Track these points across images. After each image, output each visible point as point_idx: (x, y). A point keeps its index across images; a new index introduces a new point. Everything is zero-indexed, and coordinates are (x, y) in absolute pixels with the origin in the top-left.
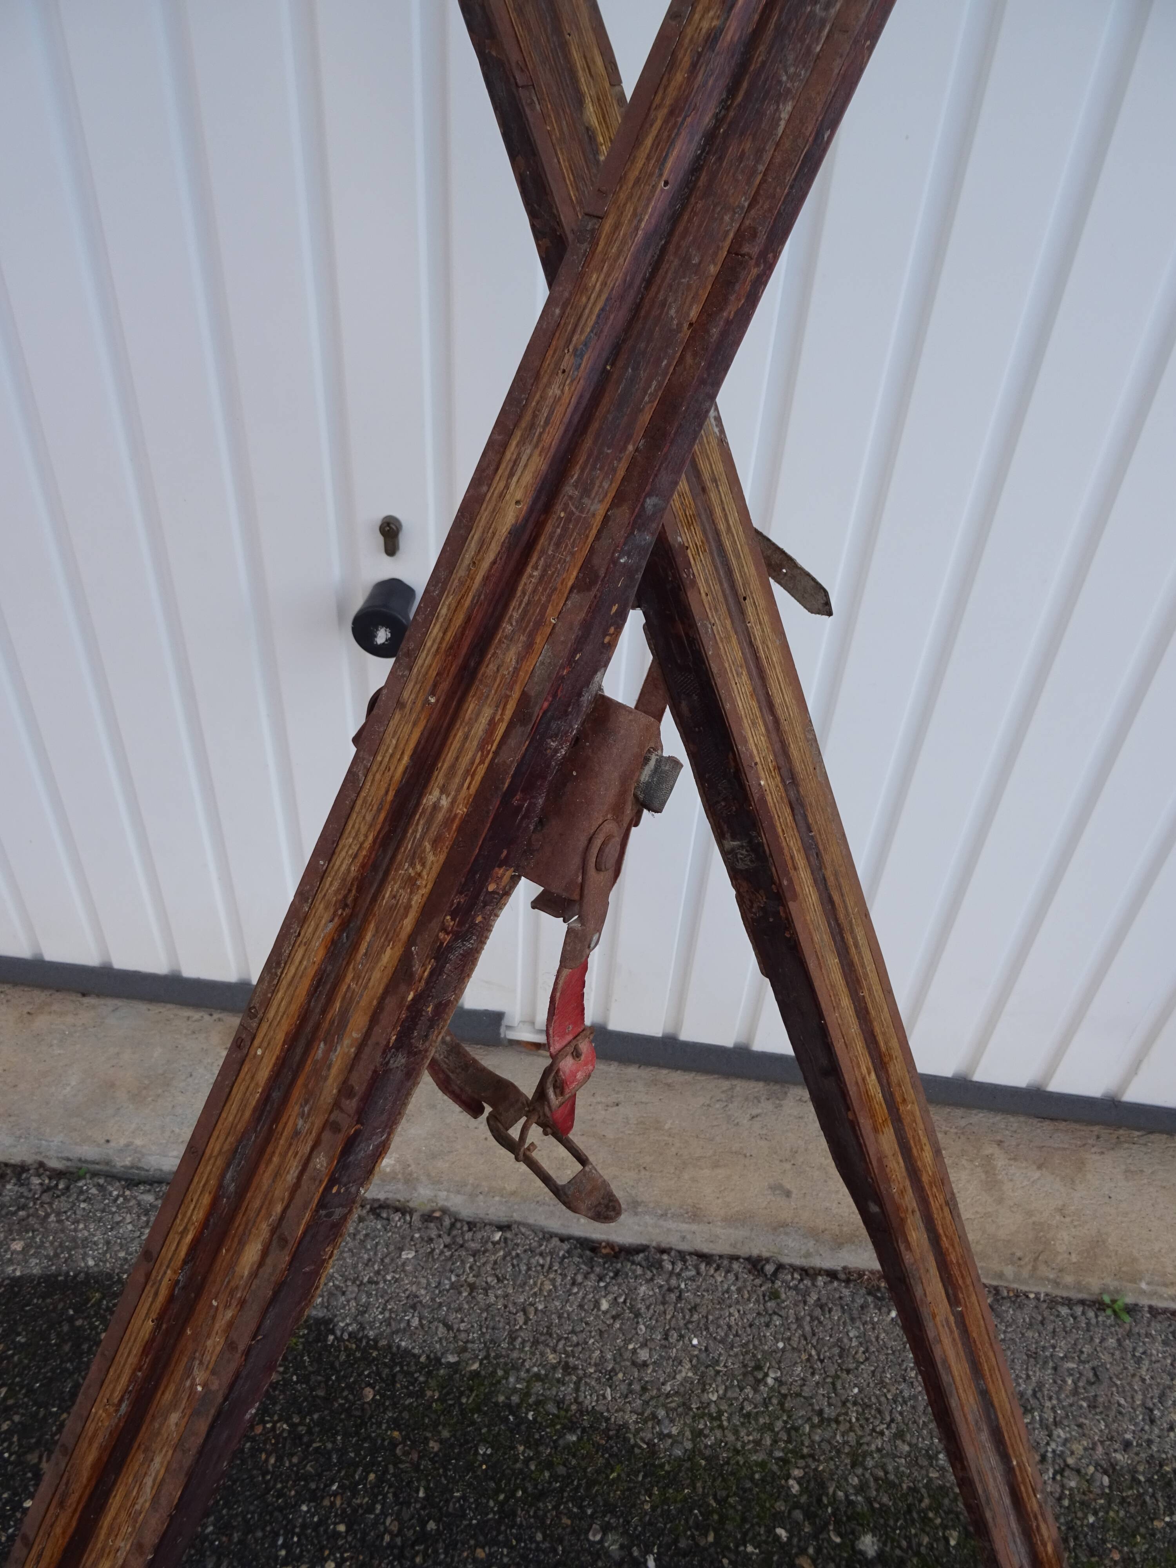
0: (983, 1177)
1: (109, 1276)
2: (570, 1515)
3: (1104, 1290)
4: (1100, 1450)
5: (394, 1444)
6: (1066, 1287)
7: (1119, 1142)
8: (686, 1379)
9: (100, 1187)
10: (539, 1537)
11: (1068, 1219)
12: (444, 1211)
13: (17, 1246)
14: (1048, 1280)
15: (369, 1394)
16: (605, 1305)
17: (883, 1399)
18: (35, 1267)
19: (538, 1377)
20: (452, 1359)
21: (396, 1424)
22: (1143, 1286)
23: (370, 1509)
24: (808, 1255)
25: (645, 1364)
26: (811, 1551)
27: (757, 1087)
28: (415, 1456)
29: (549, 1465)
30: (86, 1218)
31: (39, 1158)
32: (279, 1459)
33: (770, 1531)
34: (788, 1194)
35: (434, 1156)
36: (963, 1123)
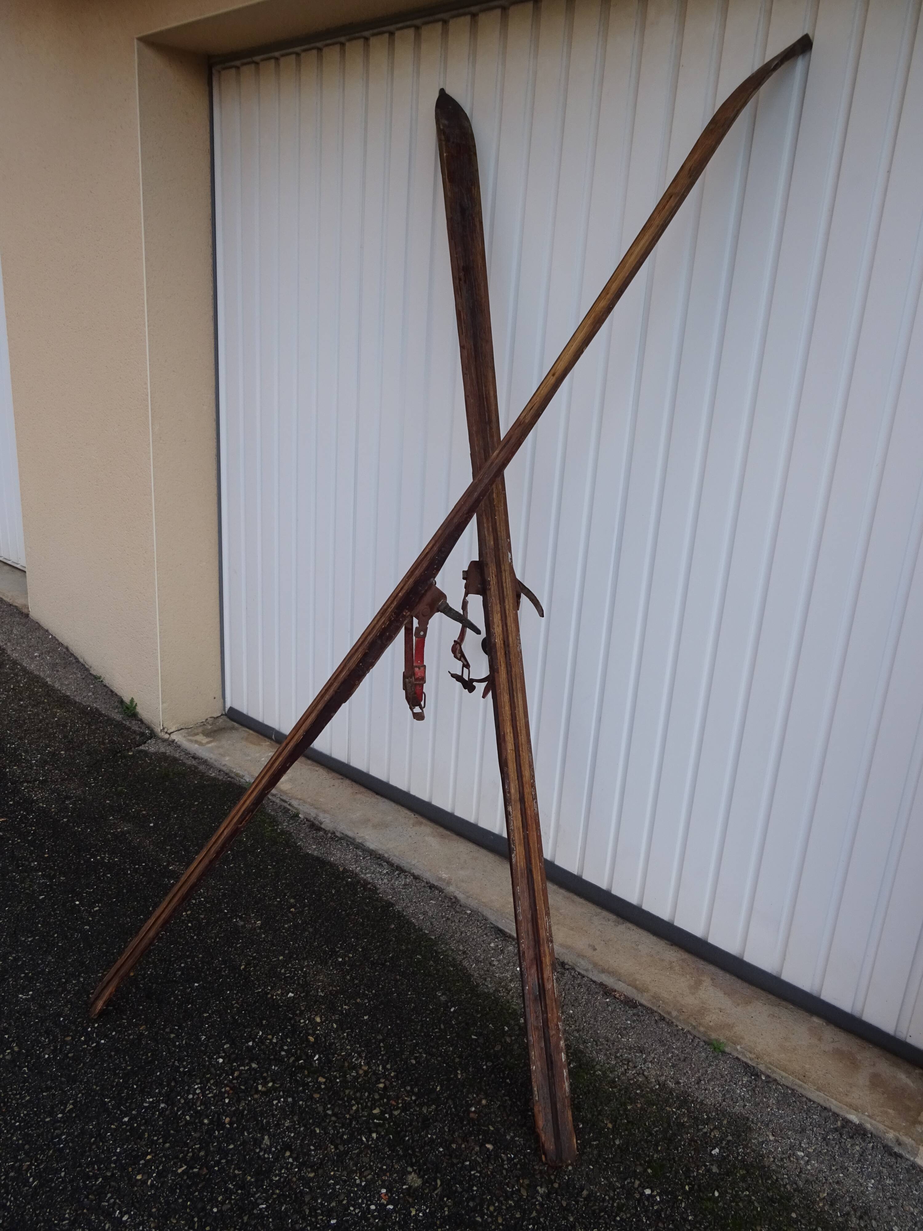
0: (693, 984)
1: (335, 865)
2: (435, 985)
3: (717, 1040)
4: (664, 1078)
5: (391, 940)
6: (699, 1031)
7: (779, 1005)
8: (506, 977)
9: (347, 844)
10: (420, 984)
11: (722, 1013)
12: (455, 898)
13: (314, 847)
14: (692, 1025)
15: (393, 926)
16: (492, 945)
17: (580, 1019)
18: (315, 853)
19: (452, 950)
20: (426, 932)
21: (396, 937)
22: (739, 1047)
23: (373, 950)
24: (587, 970)
25: (494, 965)
26: (513, 1038)
27: (613, 917)
28: (395, 946)
29: (438, 971)
30: (338, 849)
31: (334, 830)
32: (354, 926)
33: (503, 1026)
34: (595, 949)
35: (463, 881)
36: (701, 966)
